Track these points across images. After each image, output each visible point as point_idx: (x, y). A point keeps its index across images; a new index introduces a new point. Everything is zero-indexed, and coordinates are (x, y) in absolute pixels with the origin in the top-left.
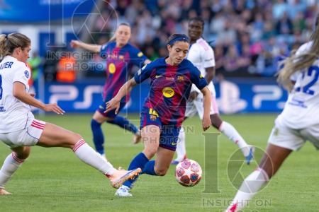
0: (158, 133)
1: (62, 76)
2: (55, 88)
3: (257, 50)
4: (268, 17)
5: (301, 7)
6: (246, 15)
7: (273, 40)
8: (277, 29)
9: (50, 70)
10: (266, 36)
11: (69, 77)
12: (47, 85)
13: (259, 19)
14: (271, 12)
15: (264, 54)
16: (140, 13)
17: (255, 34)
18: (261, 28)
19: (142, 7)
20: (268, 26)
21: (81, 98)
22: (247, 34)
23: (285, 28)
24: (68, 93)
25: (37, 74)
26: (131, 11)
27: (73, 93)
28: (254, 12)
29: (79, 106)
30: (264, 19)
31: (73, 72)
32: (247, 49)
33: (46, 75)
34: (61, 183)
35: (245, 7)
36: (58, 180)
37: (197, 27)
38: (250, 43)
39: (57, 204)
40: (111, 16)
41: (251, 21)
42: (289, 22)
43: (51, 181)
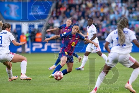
0: (67, 58)
1: (37, 40)
2: (34, 44)
3: (104, 30)
4: (108, 19)
5: (120, 15)
6: (101, 18)
7: (110, 27)
8: (111, 23)
9: (33, 38)
10: (107, 26)
11: (40, 40)
12: (32, 43)
13: (105, 19)
14: (109, 17)
15: (107, 32)
16: (64, 18)
17: (104, 25)
18: (106, 23)
19: (65, 16)
20: (108, 22)
21: (43, 47)
22: (101, 25)
23: (114, 23)
24: (39, 46)
25: (28, 39)
26: (61, 17)
27: (41, 46)
28: (103, 17)
29: (43, 50)
30: (107, 20)
31: (41, 38)
32: (101, 30)
33: (31, 40)
34: (37, 77)
35: (100, 15)
36: (36, 76)
37: (90, 21)
38: (102, 28)
39: (35, 84)
40: (54, 19)
41: (102, 20)
42: (116, 21)
43: (33, 76)
